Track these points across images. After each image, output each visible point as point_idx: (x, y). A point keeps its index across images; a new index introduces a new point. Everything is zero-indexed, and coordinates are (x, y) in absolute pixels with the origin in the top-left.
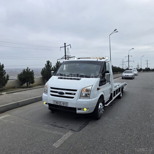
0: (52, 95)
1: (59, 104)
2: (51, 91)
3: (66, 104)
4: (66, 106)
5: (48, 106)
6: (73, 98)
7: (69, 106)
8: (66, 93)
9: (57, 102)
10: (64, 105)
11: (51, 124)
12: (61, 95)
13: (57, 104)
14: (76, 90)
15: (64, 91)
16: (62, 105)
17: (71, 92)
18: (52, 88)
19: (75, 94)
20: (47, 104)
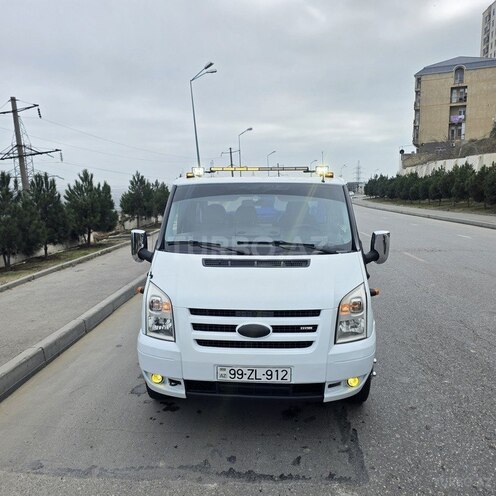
0: (201, 342)
1: (245, 379)
2: (197, 327)
3: (281, 375)
4: (280, 381)
5: (184, 392)
6: (307, 344)
7: (297, 378)
8: (277, 329)
9: (237, 371)
10: (274, 380)
11: (224, 473)
12: (255, 337)
13: (236, 380)
14: (316, 313)
16: (264, 380)
17: (295, 324)
18: (194, 312)
19: (314, 328)
20: (174, 383)
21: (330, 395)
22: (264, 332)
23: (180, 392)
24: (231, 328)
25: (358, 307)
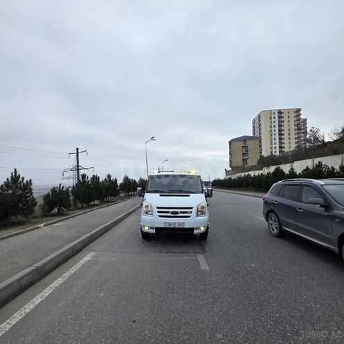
0: (160, 216)
1: (172, 227)
2: (159, 212)
3: (182, 225)
4: (182, 227)
6: (189, 217)
7: (186, 226)
8: (181, 212)
9: (170, 224)
10: (180, 227)
12: (175, 215)
13: (170, 227)
14: (192, 208)
15: (178, 210)
16: (177, 226)
17: (186, 211)
18: (158, 208)
19: (191, 212)
20: (152, 228)
21: (196, 232)
22: (177, 213)
23: (154, 231)
24: (168, 212)
25: (203, 207)
